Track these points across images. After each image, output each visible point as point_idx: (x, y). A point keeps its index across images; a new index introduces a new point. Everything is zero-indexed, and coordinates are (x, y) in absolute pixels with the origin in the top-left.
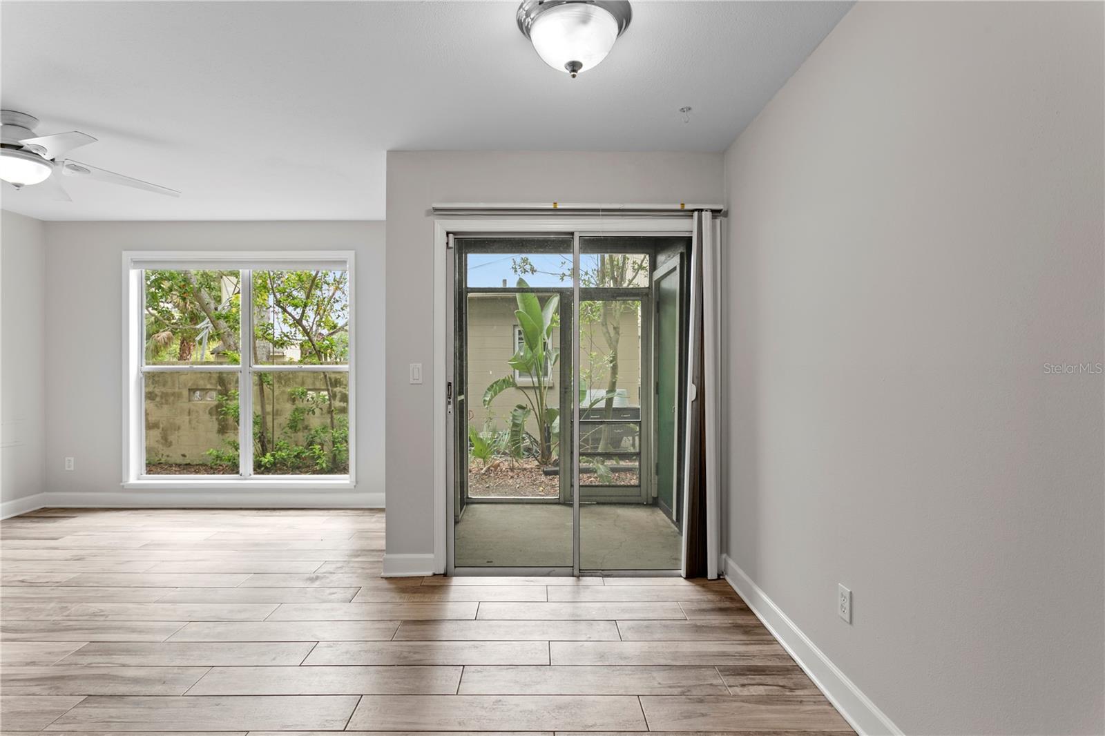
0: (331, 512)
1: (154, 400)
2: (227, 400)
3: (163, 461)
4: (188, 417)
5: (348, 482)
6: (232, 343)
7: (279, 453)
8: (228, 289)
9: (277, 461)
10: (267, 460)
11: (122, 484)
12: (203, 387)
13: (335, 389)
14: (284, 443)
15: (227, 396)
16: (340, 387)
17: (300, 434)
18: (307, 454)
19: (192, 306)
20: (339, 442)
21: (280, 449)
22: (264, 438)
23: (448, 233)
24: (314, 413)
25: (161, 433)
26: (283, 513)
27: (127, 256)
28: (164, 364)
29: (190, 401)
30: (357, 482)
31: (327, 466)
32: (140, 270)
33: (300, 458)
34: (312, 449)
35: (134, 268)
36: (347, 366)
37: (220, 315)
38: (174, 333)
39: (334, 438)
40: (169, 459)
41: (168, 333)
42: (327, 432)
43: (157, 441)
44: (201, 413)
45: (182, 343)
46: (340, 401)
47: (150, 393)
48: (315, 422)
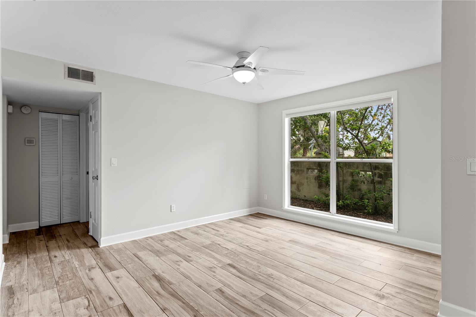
0: (382, 244)
1: (294, 172)
2: (322, 174)
3: (297, 197)
4: (306, 180)
5: (392, 228)
6: (323, 149)
7: (346, 201)
8: (321, 126)
9: (345, 205)
10: (340, 204)
11: (282, 208)
12: (312, 168)
13: (375, 171)
14: (348, 196)
15: (321, 172)
16: (378, 170)
17: (356, 193)
18: (361, 204)
19: (307, 135)
20: (379, 199)
21: (346, 199)
22: (339, 193)
24: (364, 183)
25: (296, 186)
26: (353, 238)
27: (284, 112)
28: (297, 158)
29: (307, 173)
30: (399, 229)
31: (372, 211)
32: (289, 118)
33: (356, 205)
34: (363, 202)
35: (286, 118)
37: (319, 136)
38: (301, 146)
39: (376, 197)
40: (299, 197)
41: (299, 146)
42: (371, 193)
43: (295, 189)
44: (311, 178)
45: (304, 150)
46: (378, 178)
47: (293, 169)
48: (364, 187)
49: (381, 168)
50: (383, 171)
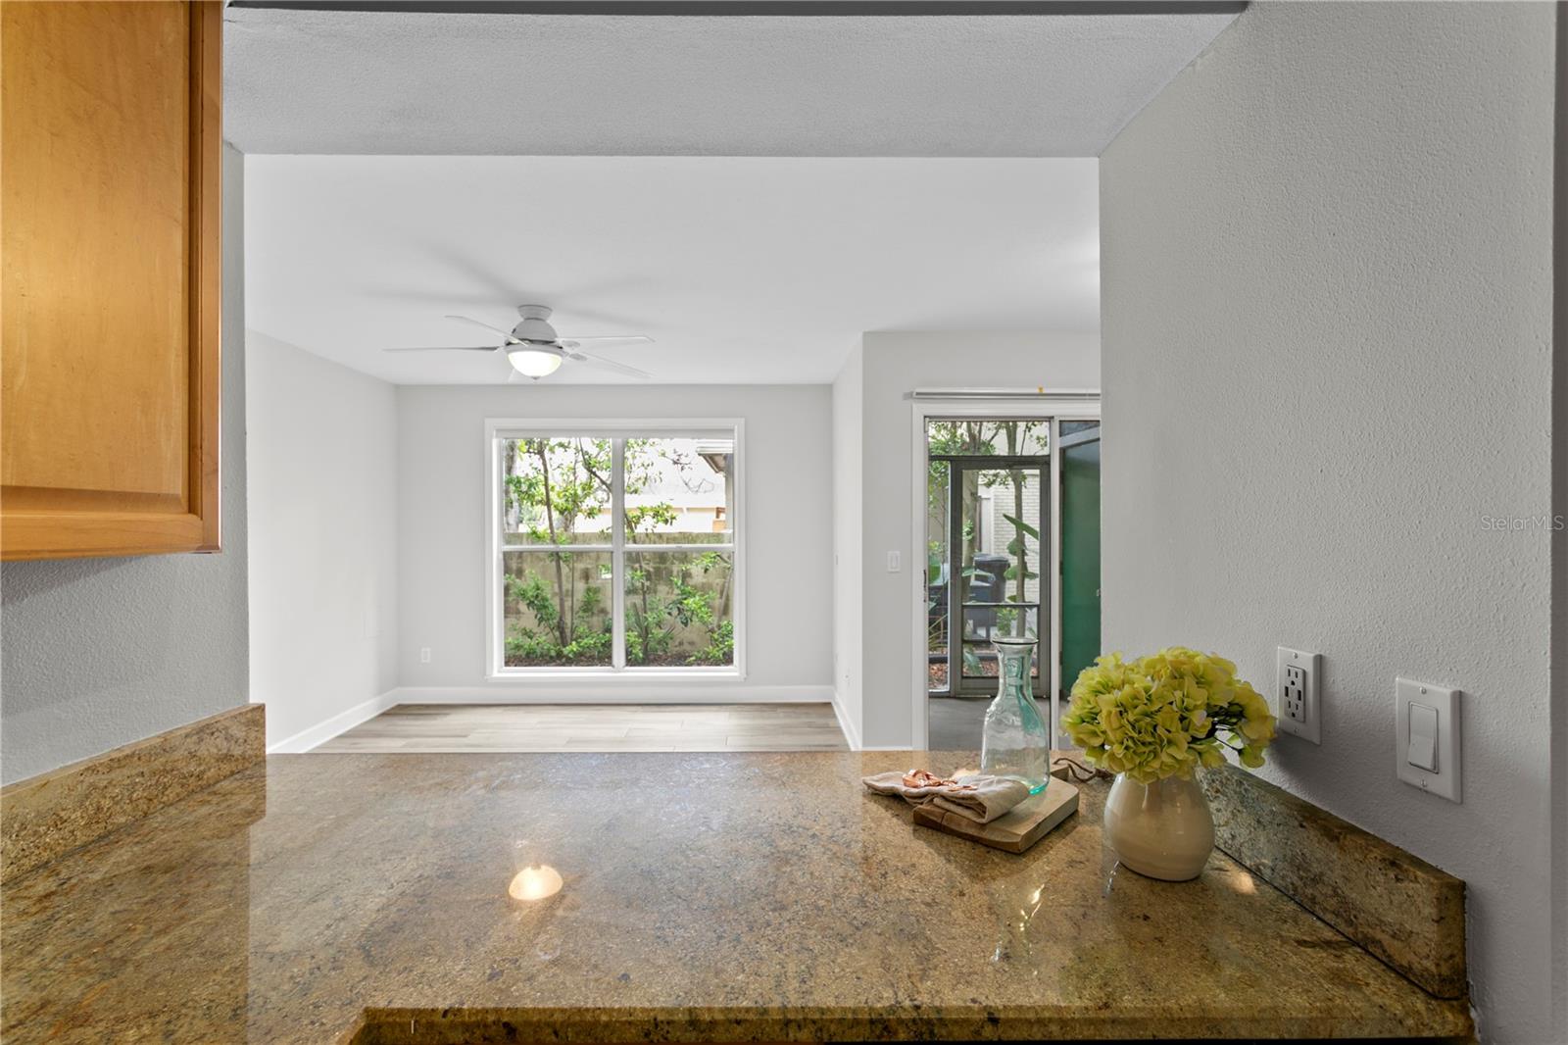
5: (736, 674)
11: (487, 678)
17: (595, 619)
23: (925, 417)
27: (491, 424)
30: (747, 674)
32: (500, 439)
35: (496, 438)
36: (731, 545)
49: (648, 557)
50: (651, 564)
